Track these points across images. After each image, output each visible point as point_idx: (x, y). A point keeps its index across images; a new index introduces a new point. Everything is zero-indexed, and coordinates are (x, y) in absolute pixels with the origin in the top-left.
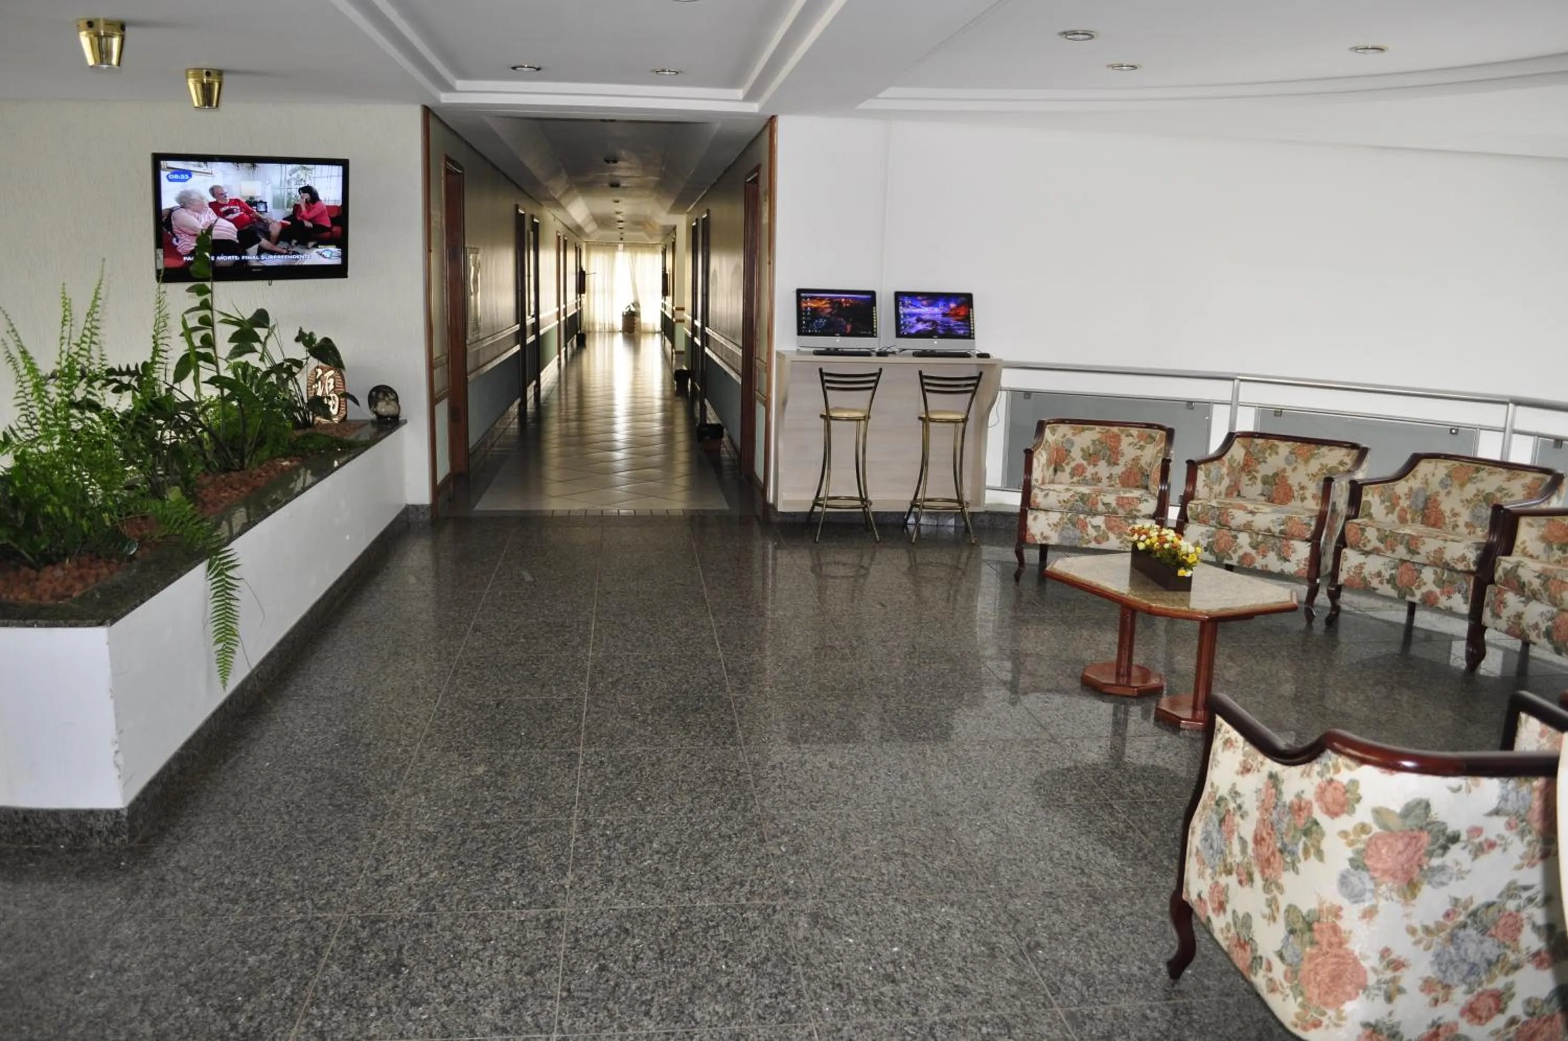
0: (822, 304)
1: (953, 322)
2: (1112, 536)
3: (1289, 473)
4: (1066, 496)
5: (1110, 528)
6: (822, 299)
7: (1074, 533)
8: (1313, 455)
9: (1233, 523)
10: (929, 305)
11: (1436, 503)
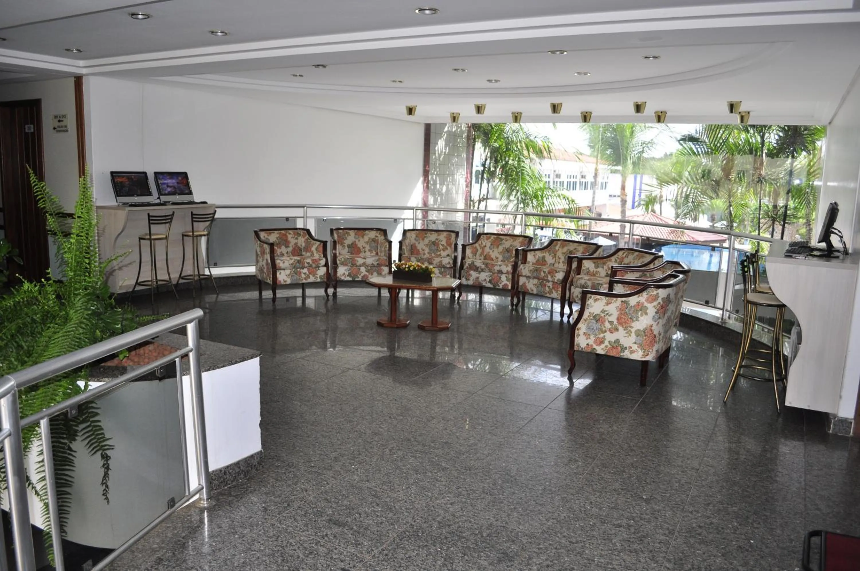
0: (123, 180)
1: (182, 187)
2: (311, 276)
3: (357, 242)
4: (292, 262)
5: (310, 273)
6: (123, 177)
7: (296, 277)
8: (364, 235)
9: (358, 264)
10: (171, 178)
11: (416, 247)
